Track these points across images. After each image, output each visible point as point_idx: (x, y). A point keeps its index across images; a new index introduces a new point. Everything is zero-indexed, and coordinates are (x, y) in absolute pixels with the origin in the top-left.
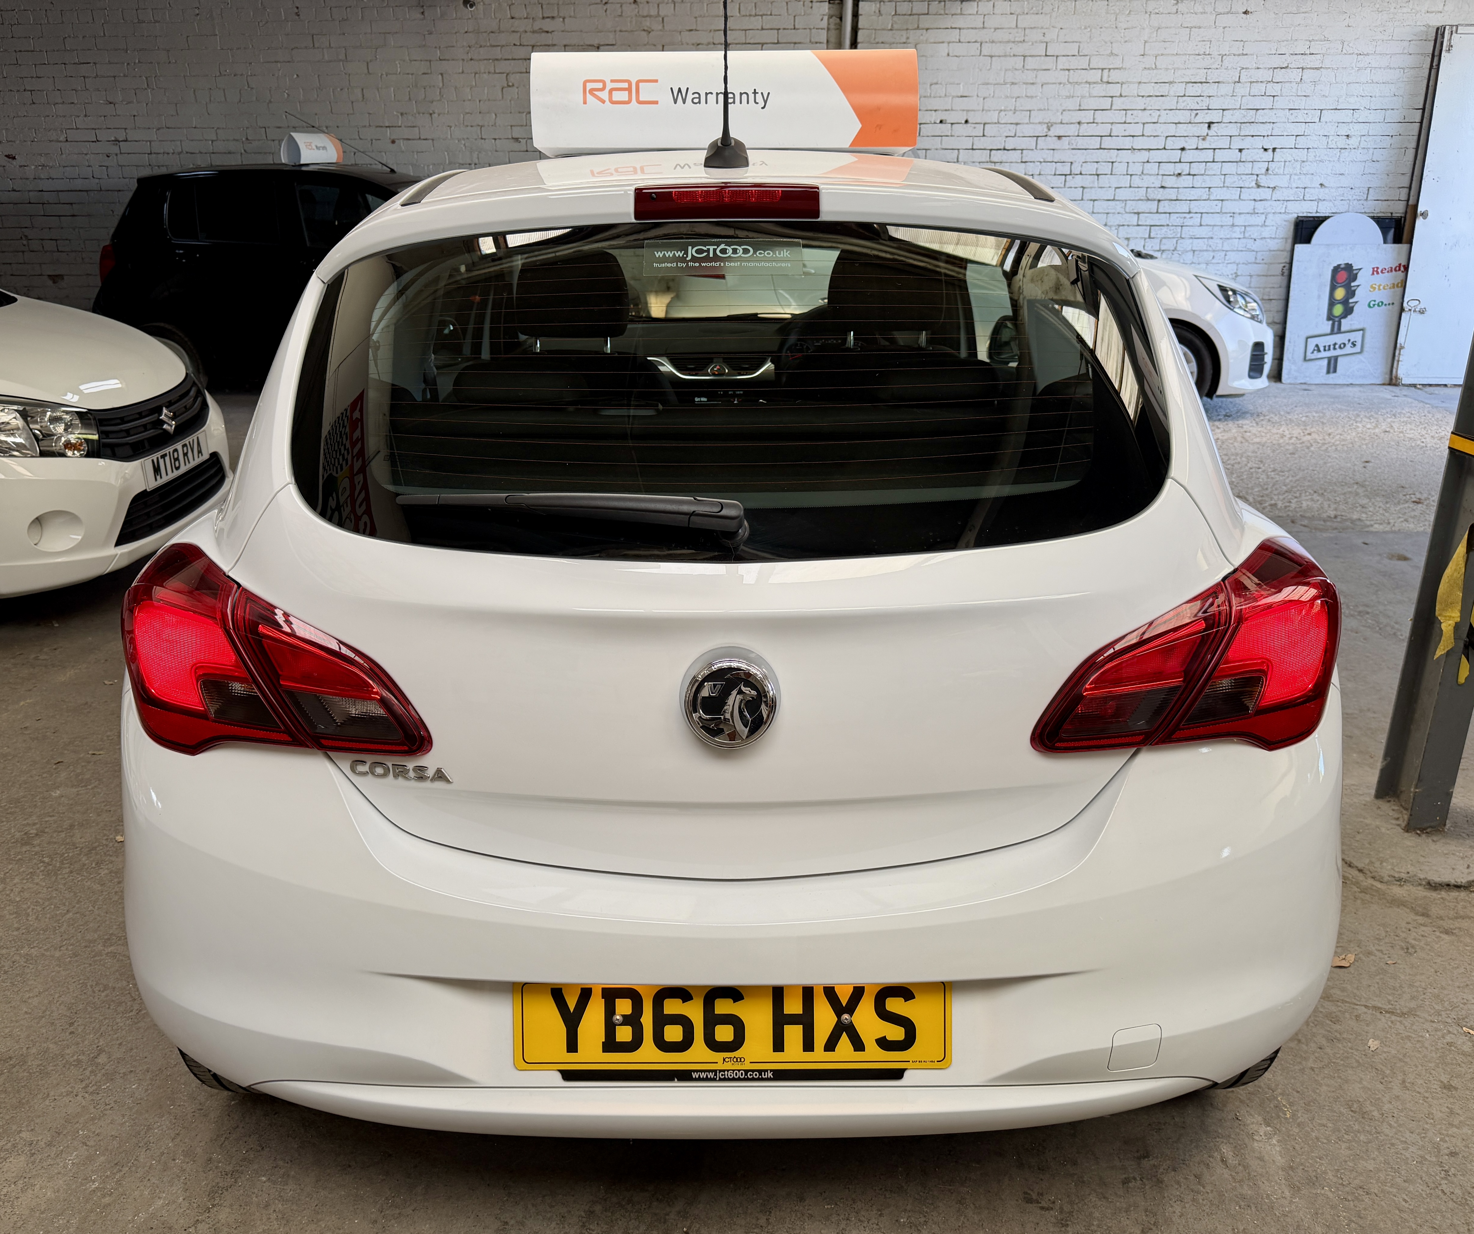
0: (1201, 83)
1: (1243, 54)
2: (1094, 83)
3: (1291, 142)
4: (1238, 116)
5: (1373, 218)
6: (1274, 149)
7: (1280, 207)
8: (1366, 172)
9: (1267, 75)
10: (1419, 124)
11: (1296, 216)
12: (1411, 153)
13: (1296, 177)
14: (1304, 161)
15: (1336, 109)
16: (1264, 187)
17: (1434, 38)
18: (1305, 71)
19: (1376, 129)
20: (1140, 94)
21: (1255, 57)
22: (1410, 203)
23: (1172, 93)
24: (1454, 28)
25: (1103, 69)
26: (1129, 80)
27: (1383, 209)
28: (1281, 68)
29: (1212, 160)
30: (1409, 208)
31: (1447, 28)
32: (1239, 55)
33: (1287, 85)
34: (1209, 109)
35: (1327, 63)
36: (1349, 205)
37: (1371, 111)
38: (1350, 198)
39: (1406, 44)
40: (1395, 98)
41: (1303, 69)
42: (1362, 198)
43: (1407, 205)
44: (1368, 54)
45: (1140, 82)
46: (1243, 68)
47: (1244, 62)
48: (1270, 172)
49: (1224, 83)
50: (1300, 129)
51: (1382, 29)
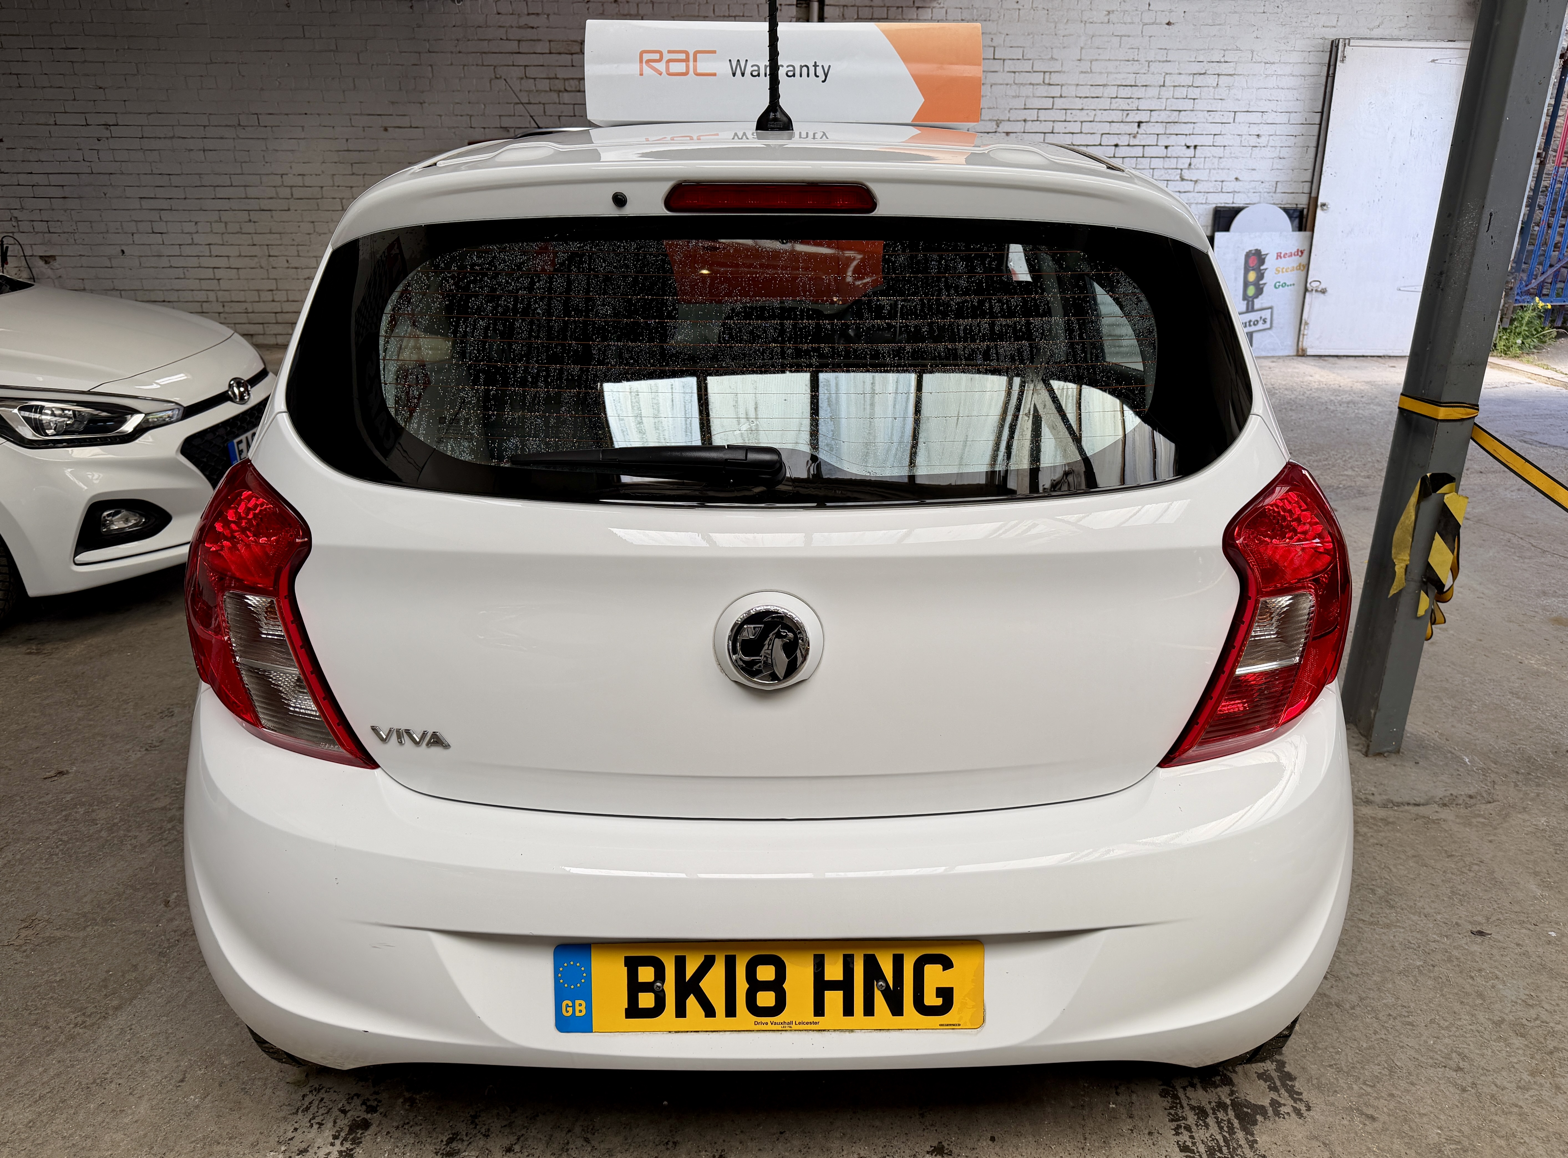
0: (1131, 86)
1: (1167, 61)
2: (1037, 84)
3: (1209, 140)
4: (1164, 116)
5: (1280, 208)
6: (1195, 147)
7: (1201, 198)
8: (1275, 166)
9: (1188, 80)
10: (1318, 126)
11: (1214, 206)
12: (1312, 151)
13: (1215, 172)
14: (1220, 158)
15: (1248, 111)
16: (1187, 180)
17: (1329, 50)
18: (1221, 77)
19: (1281, 130)
20: (1078, 95)
21: (1177, 63)
22: (1313, 195)
23: (1106, 95)
24: (1347, 41)
25: (1044, 72)
26: (1068, 82)
27: (1291, 201)
28: (1200, 74)
29: (1141, 155)
30: (1312, 199)
31: (1341, 40)
32: (1163, 62)
33: (1206, 88)
34: (1138, 110)
35: (1239, 70)
36: (1260, 197)
37: (1278, 114)
38: (1261, 190)
39: (1307, 54)
40: (1298, 102)
41: (1219, 75)
42: (1271, 191)
43: (1310, 197)
44: (1274, 63)
45: (1078, 85)
46: (1167, 74)
47: (1168, 67)
48: (1192, 167)
49: (1150, 86)
50: (1216, 129)
51: (1285, 41)
